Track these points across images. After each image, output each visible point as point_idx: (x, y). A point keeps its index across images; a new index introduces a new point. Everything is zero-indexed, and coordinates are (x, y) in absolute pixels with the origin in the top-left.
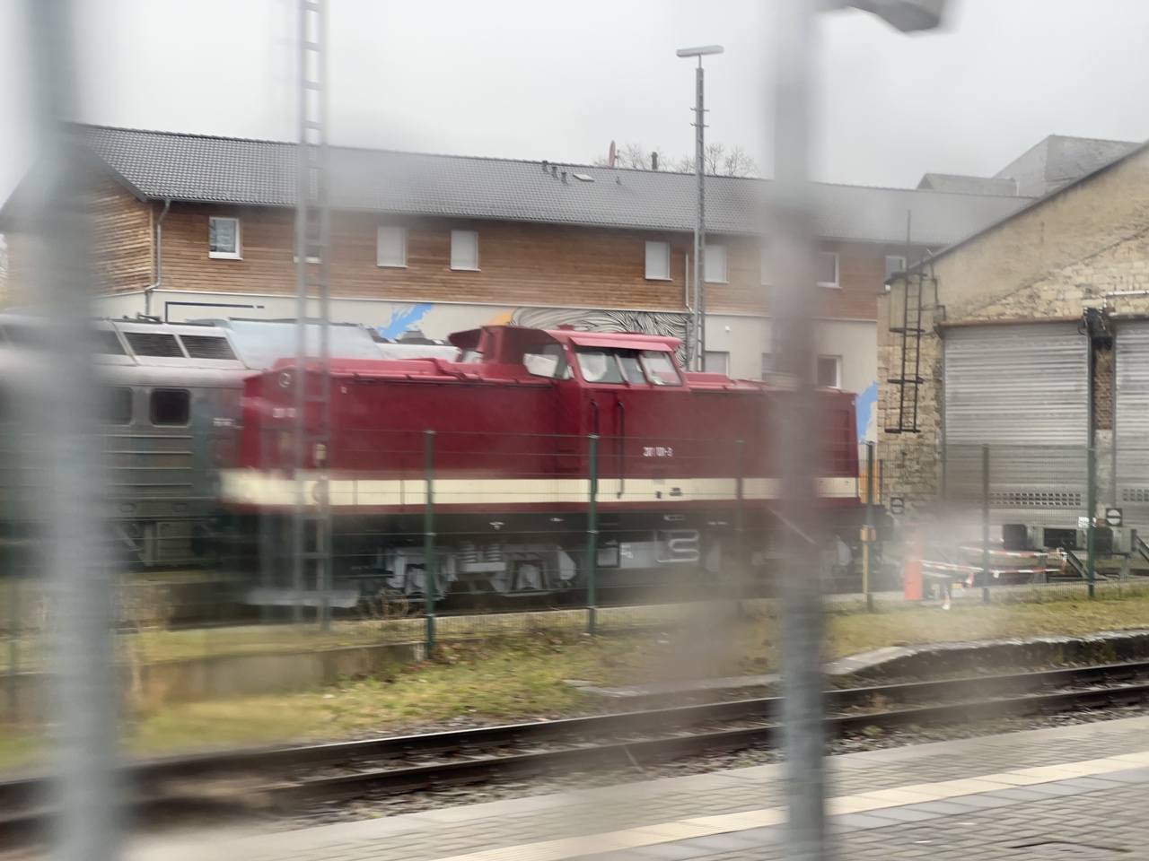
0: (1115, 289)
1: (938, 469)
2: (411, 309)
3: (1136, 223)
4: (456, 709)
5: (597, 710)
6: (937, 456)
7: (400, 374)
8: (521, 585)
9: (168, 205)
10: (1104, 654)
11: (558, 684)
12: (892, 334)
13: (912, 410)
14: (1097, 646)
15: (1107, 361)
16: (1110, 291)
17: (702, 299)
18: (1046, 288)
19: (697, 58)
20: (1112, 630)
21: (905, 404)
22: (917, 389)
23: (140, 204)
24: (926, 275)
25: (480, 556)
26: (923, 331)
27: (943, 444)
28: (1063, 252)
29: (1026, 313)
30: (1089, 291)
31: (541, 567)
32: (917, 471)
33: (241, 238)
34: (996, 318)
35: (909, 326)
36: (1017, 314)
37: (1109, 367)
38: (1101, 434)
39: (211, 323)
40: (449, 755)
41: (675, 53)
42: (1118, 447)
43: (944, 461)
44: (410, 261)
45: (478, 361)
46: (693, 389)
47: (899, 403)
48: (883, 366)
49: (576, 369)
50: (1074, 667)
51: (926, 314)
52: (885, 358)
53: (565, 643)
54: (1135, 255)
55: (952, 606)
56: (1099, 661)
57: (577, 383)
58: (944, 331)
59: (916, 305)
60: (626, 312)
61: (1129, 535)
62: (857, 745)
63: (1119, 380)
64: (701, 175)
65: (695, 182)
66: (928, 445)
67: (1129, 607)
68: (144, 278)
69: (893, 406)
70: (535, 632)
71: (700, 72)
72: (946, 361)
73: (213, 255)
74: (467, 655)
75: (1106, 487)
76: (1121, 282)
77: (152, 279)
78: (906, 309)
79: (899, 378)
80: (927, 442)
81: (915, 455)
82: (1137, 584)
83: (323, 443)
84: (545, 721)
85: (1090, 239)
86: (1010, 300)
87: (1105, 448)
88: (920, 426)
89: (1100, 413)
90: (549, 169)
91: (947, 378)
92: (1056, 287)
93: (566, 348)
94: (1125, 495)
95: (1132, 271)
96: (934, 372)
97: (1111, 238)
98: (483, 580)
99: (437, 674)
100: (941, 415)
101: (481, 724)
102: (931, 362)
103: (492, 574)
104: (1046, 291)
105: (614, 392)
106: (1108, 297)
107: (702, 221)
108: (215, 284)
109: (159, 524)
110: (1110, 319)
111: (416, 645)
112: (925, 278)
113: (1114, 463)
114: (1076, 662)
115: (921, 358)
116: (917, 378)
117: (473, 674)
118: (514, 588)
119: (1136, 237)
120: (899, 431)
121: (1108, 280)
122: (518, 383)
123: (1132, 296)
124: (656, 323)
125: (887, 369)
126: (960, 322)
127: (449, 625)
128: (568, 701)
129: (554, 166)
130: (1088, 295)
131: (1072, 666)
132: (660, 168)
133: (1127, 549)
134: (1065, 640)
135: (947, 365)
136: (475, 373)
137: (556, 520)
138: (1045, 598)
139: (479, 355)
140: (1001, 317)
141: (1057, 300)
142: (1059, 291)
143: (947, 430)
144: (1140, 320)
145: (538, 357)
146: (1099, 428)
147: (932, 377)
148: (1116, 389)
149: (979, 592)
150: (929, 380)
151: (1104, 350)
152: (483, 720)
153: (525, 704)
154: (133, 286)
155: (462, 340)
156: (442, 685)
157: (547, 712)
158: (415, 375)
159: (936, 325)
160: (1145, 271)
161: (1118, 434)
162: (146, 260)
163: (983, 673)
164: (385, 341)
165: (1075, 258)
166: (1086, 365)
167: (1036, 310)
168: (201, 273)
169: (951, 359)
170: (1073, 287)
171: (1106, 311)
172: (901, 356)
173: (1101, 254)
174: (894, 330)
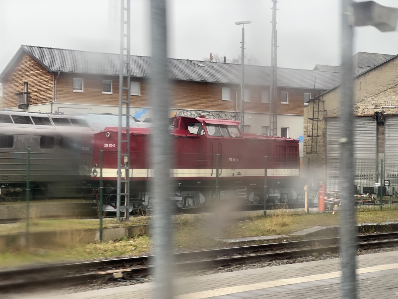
2: (142, 110)
3: (393, 83)
6: (324, 162)
8: (187, 205)
9: (59, 74)
10: (388, 229)
11: (208, 238)
12: (309, 120)
13: (315, 146)
14: (385, 226)
15: (382, 130)
16: (384, 106)
17: (243, 108)
18: (361, 105)
19: (242, 25)
20: (390, 221)
21: (313, 144)
22: (317, 139)
23: (49, 73)
24: (321, 100)
25: (174, 196)
26: (320, 119)
27: (326, 158)
28: (367, 93)
29: (355, 113)
30: (377, 106)
31: (194, 199)
33: (84, 85)
35: (314, 117)
37: (383, 132)
38: (380, 155)
42: (386, 159)
44: (142, 94)
45: (173, 129)
46: (245, 138)
47: (311, 144)
48: (305, 131)
49: (206, 131)
50: (378, 233)
51: (320, 113)
52: (306, 128)
54: (392, 94)
56: (386, 232)
57: (206, 136)
58: (327, 119)
59: (317, 111)
60: (215, 111)
61: (392, 189)
62: (311, 259)
63: (386, 136)
64: (243, 65)
65: (240, 67)
68: (50, 99)
69: (309, 145)
71: (243, 30)
72: (327, 129)
73: (74, 91)
76: (387, 103)
77: (53, 99)
78: (314, 112)
79: (311, 135)
80: (320, 157)
81: (316, 161)
83: (127, 156)
85: (377, 88)
87: (381, 159)
88: (318, 151)
89: (380, 147)
90: (189, 62)
91: (327, 135)
92: (365, 104)
93: (202, 124)
95: (391, 99)
96: (323, 133)
97: (384, 88)
98: (174, 203)
100: (325, 148)
101: (184, 251)
102: (322, 130)
103: (177, 201)
105: (219, 139)
106: (383, 108)
107: (243, 80)
108: (75, 101)
110: (383, 115)
112: (320, 101)
113: (385, 165)
114: (379, 232)
115: (319, 128)
116: (317, 135)
118: (184, 205)
119: (393, 87)
120: (311, 153)
121: (383, 102)
122: (186, 136)
123: (391, 108)
124: (226, 115)
125: (307, 132)
126: (332, 116)
128: (212, 243)
129: (191, 61)
131: (377, 233)
132: (227, 62)
133: (391, 194)
134: (375, 224)
135: (327, 131)
136: (172, 132)
137: (199, 183)
138: (366, 210)
139: (173, 126)
141: (365, 109)
142: (366, 106)
143: (327, 153)
144: (393, 116)
146: (380, 153)
147: (322, 135)
148: (385, 140)
151: (381, 126)
152: (185, 249)
153: (198, 245)
154: (46, 101)
157: (205, 247)
159: (324, 117)
160: (396, 99)
161: (386, 155)
162: (51, 92)
164: (139, 121)
165: (372, 95)
166: (375, 131)
167: (358, 112)
168: (70, 97)
169: (329, 129)
170: (371, 105)
171: (382, 113)
172: (312, 128)
173: (381, 93)
174: (309, 119)
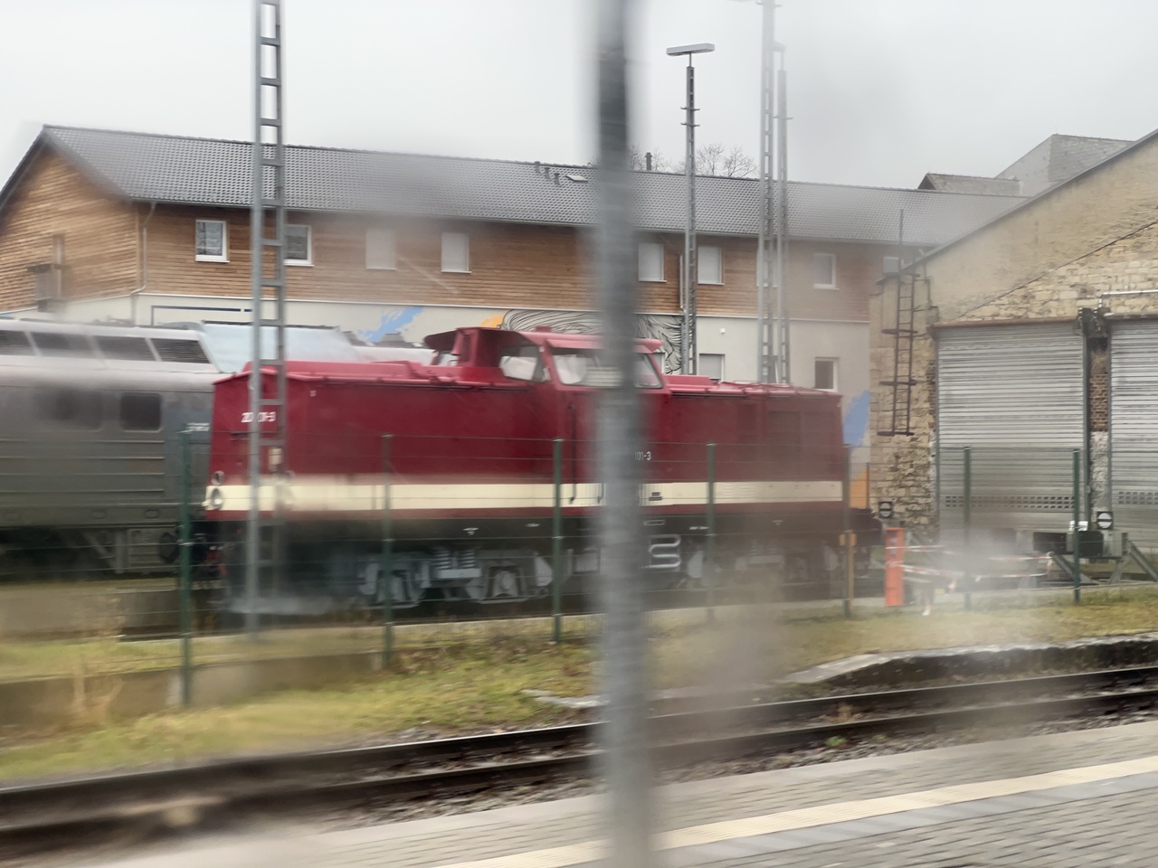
0: (1110, 289)
1: (932, 472)
2: (400, 312)
3: (1131, 222)
4: (408, 720)
5: (555, 721)
6: (931, 459)
7: (372, 377)
8: (497, 593)
9: (153, 207)
10: (1085, 661)
11: (516, 694)
12: (884, 335)
13: (905, 413)
14: (1077, 652)
15: (1102, 362)
16: (1105, 291)
17: (692, 300)
18: (1040, 288)
19: (688, 56)
20: (1093, 636)
21: (898, 406)
22: (909, 392)
23: (125, 207)
24: (919, 276)
25: (455, 564)
26: (916, 332)
27: (937, 446)
28: (1057, 252)
29: (1020, 314)
30: (1084, 291)
31: (517, 573)
32: (910, 474)
33: (227, 240)
34: (990, 319)
35: (901, 327)
36: (1012, 315)
37: (1104, 368)
38: (1097, 436)
39: (185, 327)
40: (398, 768)
41: (665, 51)
42: (1114, 450)
43: (937, 464)
44: (400, 264)
45: (454, 364)
46: (674, 392)
47: (892, 405)
48: (875, 367)
49: (553, 372)
51: (918, 315)
52: (877, 359)
53: (529, 652)
54: (1130, 254)
55: (932, 612)
56: (1080, 669)
57: (553, 385)
58: (938, 333)
59: (909, 307)
61: (1120, 538)
62: (819, 756)
63: (1114, 382)
64: (693, 176)
65: (685, 181)
66: (922, 448)
67: (1115, 613)
68: (130, 282)
69: (886, 408)
70: (498, 641)
71: (691, 71)
72: (940, 362)
73: (200, 258)
74: (428, 664)
75: (1102, 490)
76: (1116, 282)
77: (138, 283)
78: (899, 311)
79: (891, 380)
80: (920, 445)
81: (909, 459)
82: (1125, 589)
83: (279, 447)
84: (499, 732)
85: (1084, 238)
86: (1005, 300)
87: (1101, 450)
88: (914, 428)
89: (1096, 416)
90: (542, 170)
91: (940, 380)
92: (1051, 287)
93: (542, 350)
94: (1121, 497)
95: (1127, 271)
96: (927, 374)
97: (1106, 237)
98: (457, 587)
99: (394, 684)
100: (934, 417)
101: (432, 736)
102: (925, 364)
103: (468, 580)
104: (1041, 291)
106: (1103, 297)
107: (693, 221)
108: (201, 287)
109: (130, 531)
110: (1105, 319)
111: (373, 654)
112: (918, 278)
113: (1110, 466)
115: (914, 360)
116: (911, 380)
117: (432, 685)
118: (489, 594)
119: (1131, 235)
120: (892, 434)
121: (1103, 280)
122: (492, 385)
123: (1128, 296)
124: (650, 325)
125: (879, 371)
126: (954, 322)
127: (414, 633)
128: (526, 711)
129: (547, 167)
130: (1083, 296)
131: (1050, 674)
132: (654, 170)
133: (1118, 553)
134: (1045, 646)
135: (941, 366)
136: (449, 375)
137: (533, 525)
138: (1029, 604)
139: (455, 358)
140: (996, 318)
141: (1051, 300)
142: (1054, 292)
143: (941, 432)
144: (1136, 320)
145: (514, 359)
146: (1095, 430)
147: (925, 379)
148: (1111, 391)
149: (960, 598)
150: (923, 382)
151: (1099, 351)
153: (481, 715)
154: (118, 289)
155: (439, 342)
156: (399, 696)
157: (502, 723)
158: (388, 378)
159: (929, 325)
160: (1141, 270)
161: (1114, 436)
162: (132, 263)
163: (959, 682)
164: (362, 344)
165: (1069, 258)
166: (1081, 366)
167: (1031, 311)
168: (187, 277)
169: (944, 361)
170: (1068, 287)
171: (1101, 311)
172: (893, 358)
173: (1097, 253)
174: (887, 332)
